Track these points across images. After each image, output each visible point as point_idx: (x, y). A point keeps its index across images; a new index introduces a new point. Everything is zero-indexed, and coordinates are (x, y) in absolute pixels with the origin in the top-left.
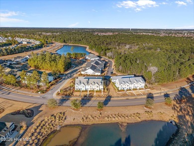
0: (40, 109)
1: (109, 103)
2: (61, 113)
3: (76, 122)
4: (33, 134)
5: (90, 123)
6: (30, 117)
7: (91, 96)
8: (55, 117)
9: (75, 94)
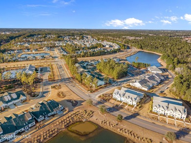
0: (82, 104)
1: (133, 119)
2: (91, 111)
3: (97, 122)
4: (69, 117)
5: (105, 127)
6: (74, 106)
7: (122, 108)
8: (86, 112)
9: (111, 101)
